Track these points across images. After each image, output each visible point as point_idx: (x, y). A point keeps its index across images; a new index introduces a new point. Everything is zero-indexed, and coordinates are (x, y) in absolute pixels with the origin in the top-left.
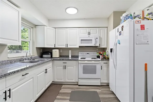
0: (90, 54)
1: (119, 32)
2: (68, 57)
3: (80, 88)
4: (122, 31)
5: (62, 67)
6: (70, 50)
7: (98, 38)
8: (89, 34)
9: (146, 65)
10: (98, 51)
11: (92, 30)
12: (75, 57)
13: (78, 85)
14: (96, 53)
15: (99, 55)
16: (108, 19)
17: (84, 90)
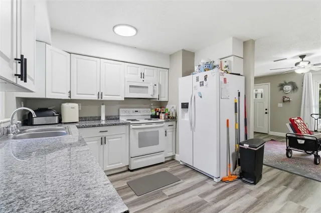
0: (140, 112)
1: (199, 82)
2: (99, 119)
3: (137, 174)
4: (204, 82)
5: (96, 142)
6: (103, 104)
7: (157, 85)
8: (143, 76)
9: (228, 121)
10: (153, 107)
11: (147, 71)
12: (113, 119)
13: (129, 170)
14: (150, 109)
15: (156, 113)
16: (171, 56)
17: (146, 174)
